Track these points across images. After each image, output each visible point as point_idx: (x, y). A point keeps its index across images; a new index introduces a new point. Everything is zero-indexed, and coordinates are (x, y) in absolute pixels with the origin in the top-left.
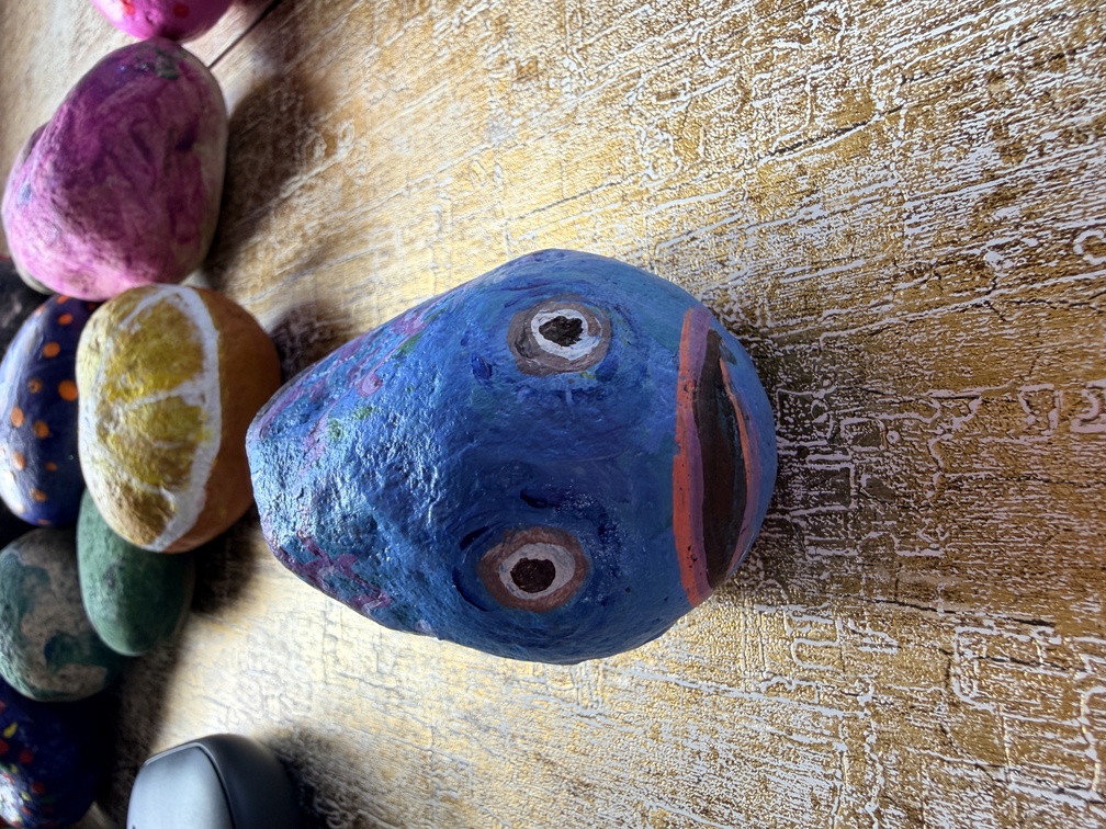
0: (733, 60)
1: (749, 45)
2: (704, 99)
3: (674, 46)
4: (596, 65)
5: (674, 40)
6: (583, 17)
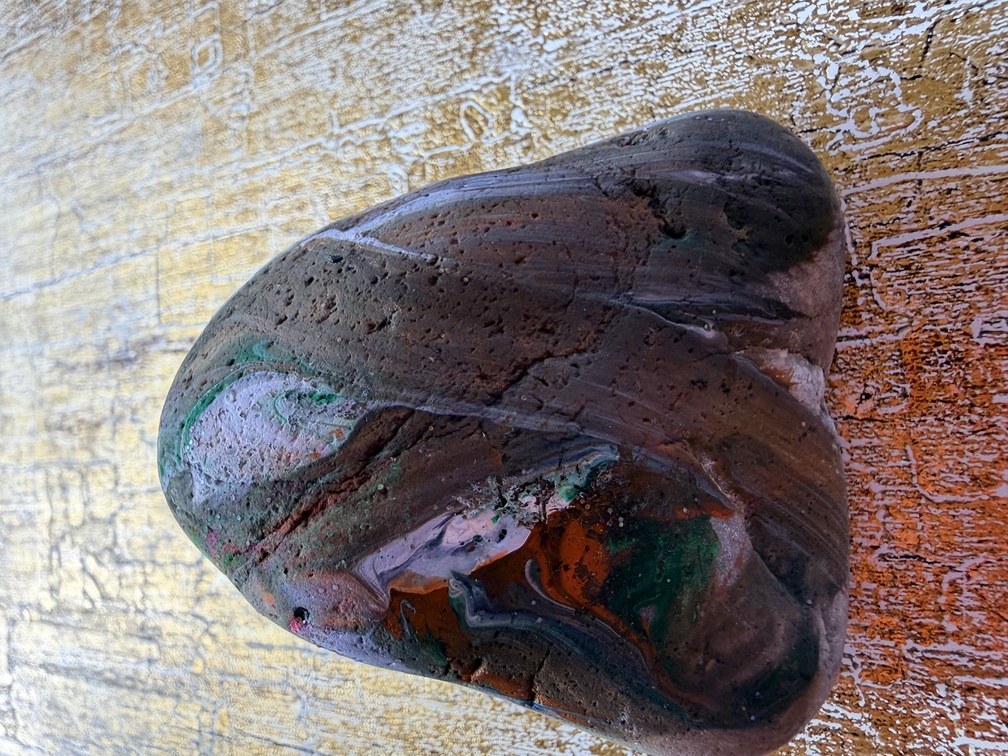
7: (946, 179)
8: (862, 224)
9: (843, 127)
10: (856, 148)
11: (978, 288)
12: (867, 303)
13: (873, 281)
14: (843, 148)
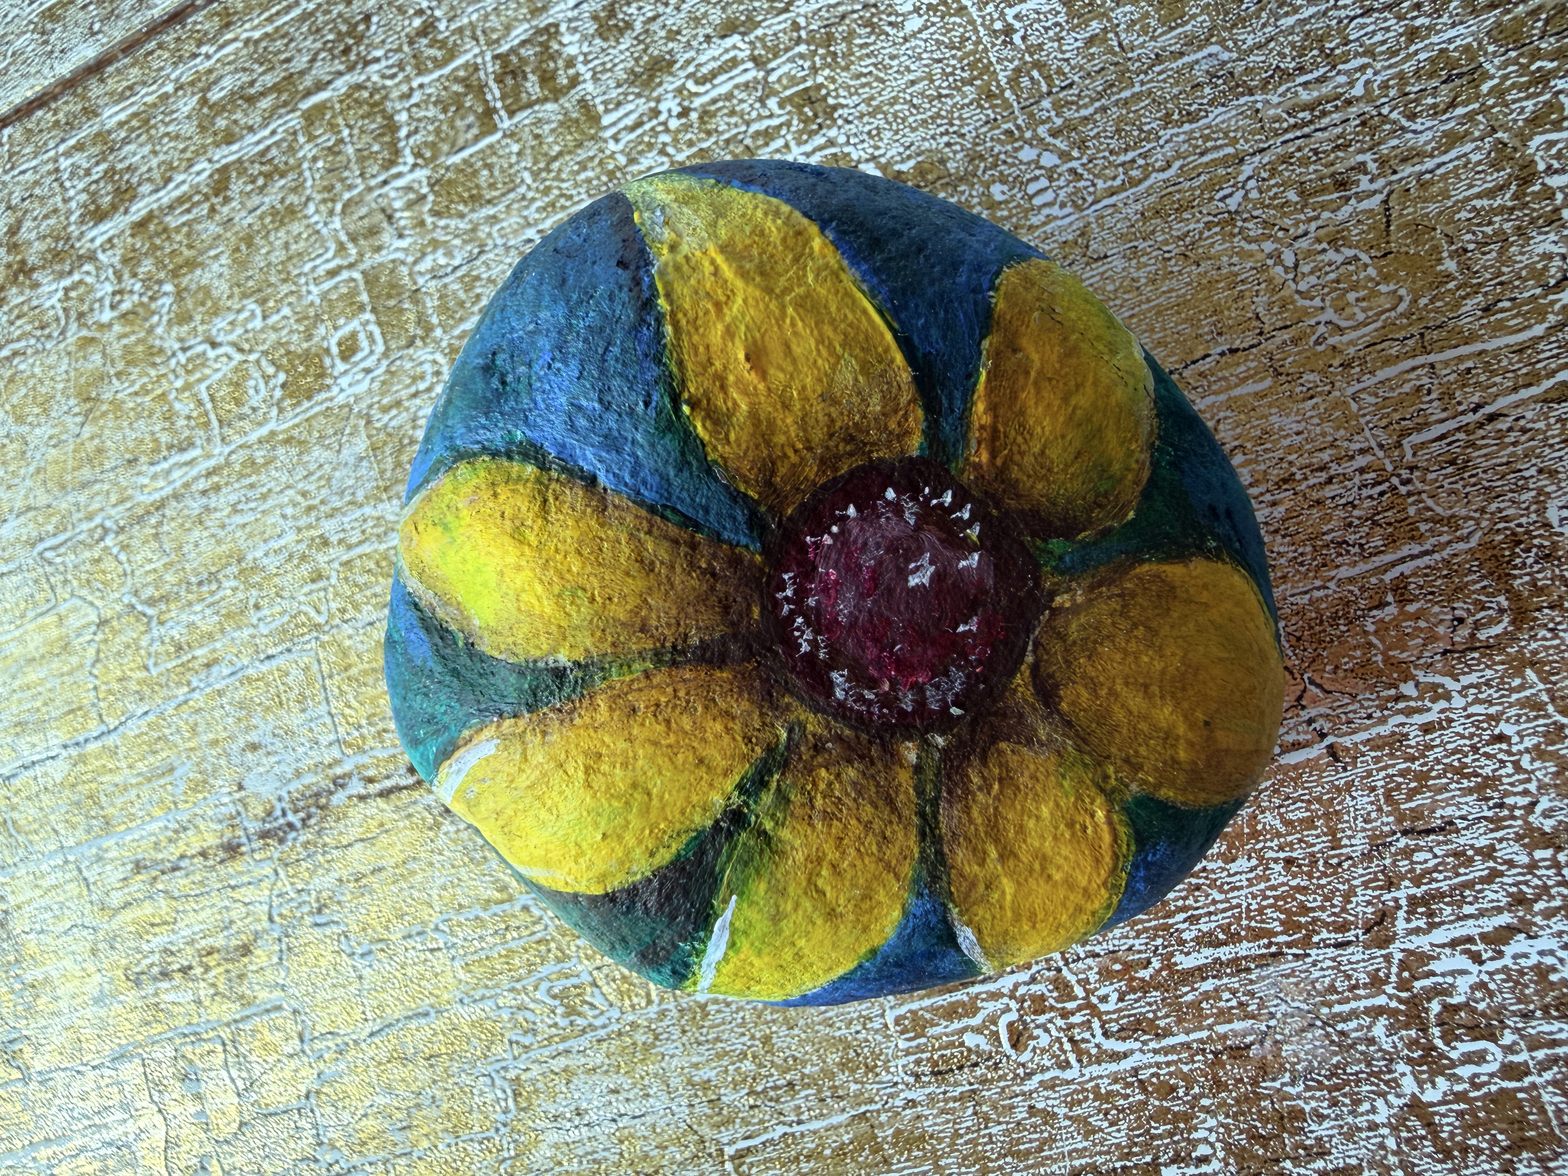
0: (1470, 117)
1: (1499, 92)
2: (1423, 185)
3: (1310, 107)
4: (1111, 152)
5: (1305, 96)
6: (1048, 78)
7: (1460, 359)
8: (1384, 422)
9: (1323, 318)
10: (1345, 339)
11: (1540, 471)
12: (1419, 512)
13: (1420, 486)
14: (1331, 341)
